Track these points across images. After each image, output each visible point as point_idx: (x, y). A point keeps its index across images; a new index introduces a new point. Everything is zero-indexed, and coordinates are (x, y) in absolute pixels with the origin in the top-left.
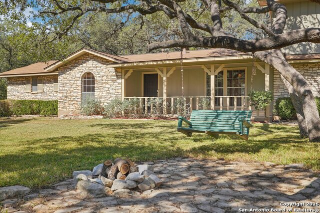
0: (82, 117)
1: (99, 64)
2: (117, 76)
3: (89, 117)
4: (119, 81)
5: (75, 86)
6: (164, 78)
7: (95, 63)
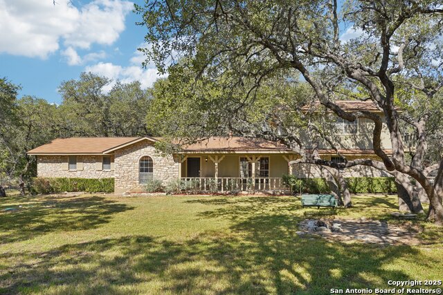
0: (146, 194)
2: (175, 160)
3: (152, 194)
4: (177, 164)
5: (133, 168)
6: (216, 164)
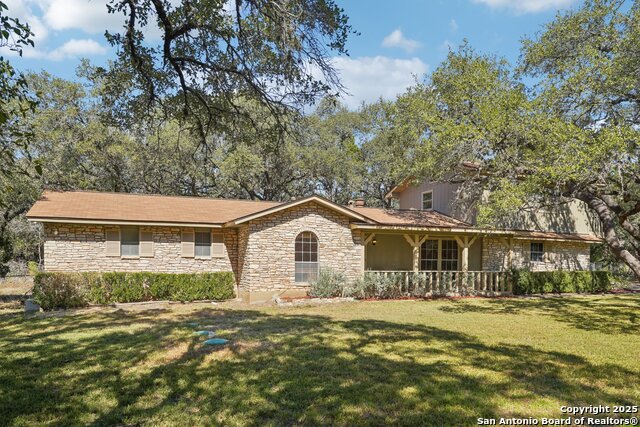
1: (325, 220)
2: (355, 241)
4: (358, 247)
5: (283, 252)
7: (320, 219)
